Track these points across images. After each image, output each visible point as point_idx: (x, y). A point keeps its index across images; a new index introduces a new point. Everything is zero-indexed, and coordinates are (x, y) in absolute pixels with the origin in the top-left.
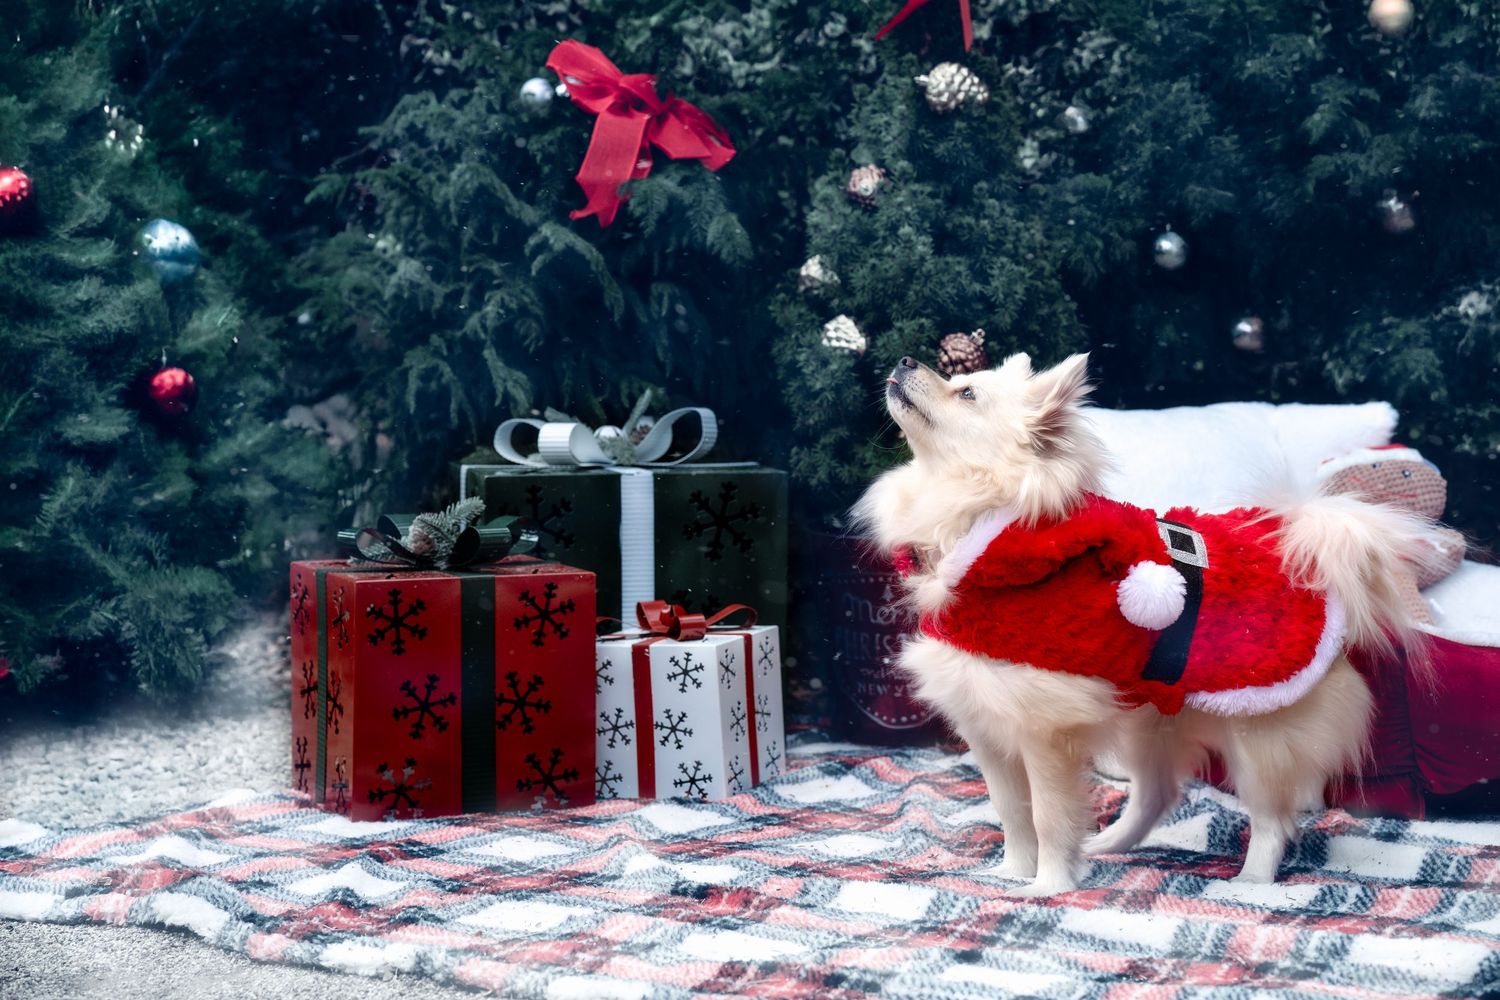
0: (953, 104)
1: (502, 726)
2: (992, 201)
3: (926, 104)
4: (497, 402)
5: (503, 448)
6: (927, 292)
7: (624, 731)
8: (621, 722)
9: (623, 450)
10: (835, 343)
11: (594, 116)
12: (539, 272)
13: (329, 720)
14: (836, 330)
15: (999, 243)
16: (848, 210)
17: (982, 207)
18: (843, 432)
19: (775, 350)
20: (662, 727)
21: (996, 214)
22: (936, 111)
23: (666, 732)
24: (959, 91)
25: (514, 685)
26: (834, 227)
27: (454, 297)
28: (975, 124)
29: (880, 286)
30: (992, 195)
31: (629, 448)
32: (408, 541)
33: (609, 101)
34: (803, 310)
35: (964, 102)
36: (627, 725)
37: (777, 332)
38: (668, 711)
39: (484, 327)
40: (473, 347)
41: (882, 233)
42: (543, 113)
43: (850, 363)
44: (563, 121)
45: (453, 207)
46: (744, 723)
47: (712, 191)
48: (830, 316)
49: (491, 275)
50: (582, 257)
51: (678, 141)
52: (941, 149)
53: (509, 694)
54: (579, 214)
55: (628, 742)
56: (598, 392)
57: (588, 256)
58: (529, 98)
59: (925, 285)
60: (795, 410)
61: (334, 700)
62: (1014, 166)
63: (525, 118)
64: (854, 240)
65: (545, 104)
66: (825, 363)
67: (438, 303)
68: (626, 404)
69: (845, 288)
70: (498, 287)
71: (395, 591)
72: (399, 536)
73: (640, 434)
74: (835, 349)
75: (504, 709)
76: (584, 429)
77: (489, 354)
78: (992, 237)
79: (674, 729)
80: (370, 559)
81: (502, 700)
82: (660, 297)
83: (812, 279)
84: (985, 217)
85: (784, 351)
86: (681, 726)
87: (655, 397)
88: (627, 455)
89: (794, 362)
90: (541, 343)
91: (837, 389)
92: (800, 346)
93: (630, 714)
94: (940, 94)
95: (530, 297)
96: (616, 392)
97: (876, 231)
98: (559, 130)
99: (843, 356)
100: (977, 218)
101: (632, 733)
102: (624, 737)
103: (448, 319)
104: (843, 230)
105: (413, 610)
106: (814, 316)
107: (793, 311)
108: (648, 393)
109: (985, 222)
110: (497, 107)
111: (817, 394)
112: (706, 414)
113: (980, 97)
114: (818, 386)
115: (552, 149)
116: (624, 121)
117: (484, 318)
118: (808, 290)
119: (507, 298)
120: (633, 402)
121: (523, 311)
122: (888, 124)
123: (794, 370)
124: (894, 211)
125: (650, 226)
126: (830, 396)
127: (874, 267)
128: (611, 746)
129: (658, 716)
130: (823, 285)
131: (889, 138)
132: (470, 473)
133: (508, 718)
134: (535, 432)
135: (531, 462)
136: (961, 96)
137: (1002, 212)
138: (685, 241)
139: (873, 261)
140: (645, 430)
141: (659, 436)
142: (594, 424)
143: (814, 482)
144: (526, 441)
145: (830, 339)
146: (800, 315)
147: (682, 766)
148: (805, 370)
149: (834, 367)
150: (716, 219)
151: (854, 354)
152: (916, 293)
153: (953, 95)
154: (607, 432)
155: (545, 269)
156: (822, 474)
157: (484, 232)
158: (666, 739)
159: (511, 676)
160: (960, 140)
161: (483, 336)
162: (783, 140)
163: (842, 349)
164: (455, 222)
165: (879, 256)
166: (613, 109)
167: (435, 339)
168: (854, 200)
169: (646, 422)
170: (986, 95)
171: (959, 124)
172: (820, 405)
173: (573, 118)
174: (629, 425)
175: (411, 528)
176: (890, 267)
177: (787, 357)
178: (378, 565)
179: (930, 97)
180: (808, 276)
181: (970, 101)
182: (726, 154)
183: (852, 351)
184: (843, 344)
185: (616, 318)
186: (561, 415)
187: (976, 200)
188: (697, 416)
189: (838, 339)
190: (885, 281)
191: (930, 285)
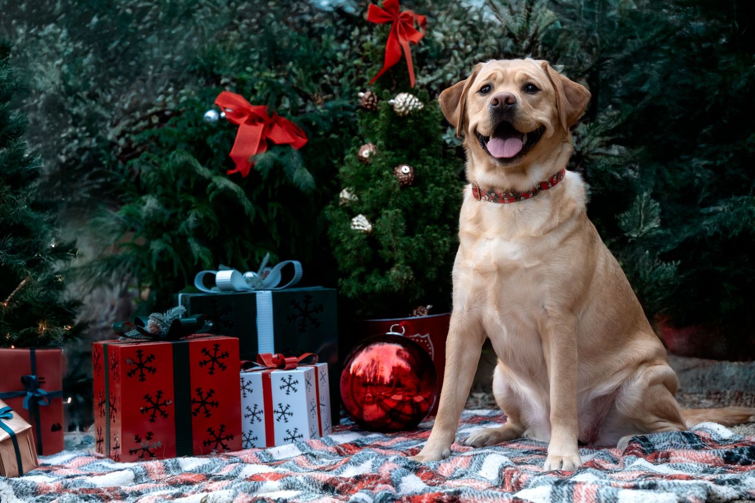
0: (407, 112)
1: (195, 414)
2: (429, 157)
3: (395, 113)
4: (196, 263)
5: (199, 286)
6: (398, 201)
7: (258, 415)
8: (257, 411)
9: (257, 282)
10: (357, 228)
11: (238, 126)
12: (213, 200)
13: (110, 416)
14: (357, 221)
15: (434, 177)
16: (358, 165)
17: (425, 160)
18: (362, 269)
19: (329, 233)
20: (278, 412)
21: (432, 163)
22: (400, 116)
23: (279, 415)
24: (409, 106)
25: (200, 394)
26: (352, 173)
27: (174, 216)
28: (418, 121)
29: (375, 201)
30: (429, 155)
31: (260, 281)
32: (148, 328)
33: (245, 118)
34: (341, 212)
35: (412, 111)
36: (259, 412)
37: (328, 223)
38: (280, 404)
39: (188, 229)
40: (184, 238)
41: (373, 176)
42: (214, 126)
43: (365, 236)
44: (223, 128)
45: (172, 172)
46: (316, 409)
47: (295, 158)
48: (355, 215)
49: (190, 203)
50: (233, 191)
51: (279, 135)
52: (402, 133)
53: (198, 399)
54: (232, 172)
55: (260, 420)
56: (244, 256)
57: (236, 190)
58: (208, 120)
59: (397, 197)
60: (339, 261)
61: (113, 406)
62: (438, 141)
63: (205, 128)
64: (362, 179)
65: (215, 122)
66: (352, 237)
67: (167, 218)
68: (258, 261)
69: (360, 203)
70: (194, 208)
71: (139, 351)
72: (144, 326)
73: (265, 275)
74: (357, 230)
75: (196, 406)
76: (238, 273)
77: (191, 240)
78: (430, 174)
79: (283, 413)
80: (130, 337)
81: (194, 401)
82: (272, 209)
83: (346, 199)
84: (426, 165)
85: (333, 232)
86: (287, 411)
87: (271, 257)
88: (259, 284)
89: (338, 237)
90: (216, 235)
91: (358, 249)
92: (340, 229)
93: (261, 407)
94: (400, 108)
95: (210, 213)
96: (253, 256)
97: (371, 175)
98: (221, 132)
99: (361, 234)
100: (423, 165)
101: (262, 416)
102: (258, 418)
103: (171, 226)
104: (357, 175)
105: (149, 359)
106: (346, 215)
107: (336, 214)
108: (268, 255)
109: (426, 167)
110: (193, 123)
111: (348, 252)
112: (296, 263)
113: (420, 108)
114: (349, 248)
115: (218, 141)
116: (252, 128)
117: (187, 224)
118: (345, 204)
119: (198, 213)
120: (261, 259)
121: (207, 219)
122: (377, 123)
123: (338, 242)
124: (378, 165)
125: (265, 175)
126: (354, 252)
127: (371, 192)
128: (252, 423)
129: (276, 407)
130: (350, 201)
131: (378, 130)
132: (183, 297)
133: (197, 410)
134: (214, 276)
135: (213, 291)
136: (411, 108)
137: (434, 162)
138: (283, 182)
139: (370, 189)
140: (267, 273)
141: (274, 275)
142: (243, 271)
143: (350, 295)
144: (210, 281)
145: (354, 226)
146: (340, 215)
147: (288, 431)
148: (343, 240)
149: (356, 238)
150: (297, 170)
151: (366, 232)
152: (393, 202)
153: (407, 108)
154: (249, 274)
155: (216, 198)
156: (354, 290)
157: (187, 183)
158: (280, 418)
159: (198, 390)
160: (411, 129)
161: (187, 232)
162: (333, 136)
163: (360, 230)
164: (174, 179)
165: (374, 187)
166: (247, 122)
167: (165, 235)
168: (361, 160)
169: (267, 269)
170: (422, 106)
171: (410, 121)
172: (350, 257)
173: (228, 127)
174: (260, 271)
175: (149, 321)
176: (380, 191)
177: (334, 236)
178: (134, 340)
179: (396, 110)
180: (343, 198)
181: (415, 110)
182: (303, 141)
183: (365, 231)
184: (361, 228)
185: (252, 220)
186: (226, 268)
187: (422, 157)
188: (292, 265)
189: (358, 226)
190: (377, 198)
191: (399, 198)
